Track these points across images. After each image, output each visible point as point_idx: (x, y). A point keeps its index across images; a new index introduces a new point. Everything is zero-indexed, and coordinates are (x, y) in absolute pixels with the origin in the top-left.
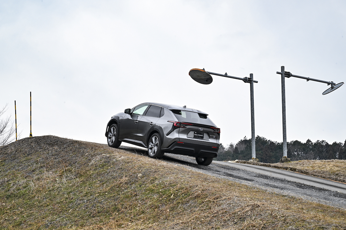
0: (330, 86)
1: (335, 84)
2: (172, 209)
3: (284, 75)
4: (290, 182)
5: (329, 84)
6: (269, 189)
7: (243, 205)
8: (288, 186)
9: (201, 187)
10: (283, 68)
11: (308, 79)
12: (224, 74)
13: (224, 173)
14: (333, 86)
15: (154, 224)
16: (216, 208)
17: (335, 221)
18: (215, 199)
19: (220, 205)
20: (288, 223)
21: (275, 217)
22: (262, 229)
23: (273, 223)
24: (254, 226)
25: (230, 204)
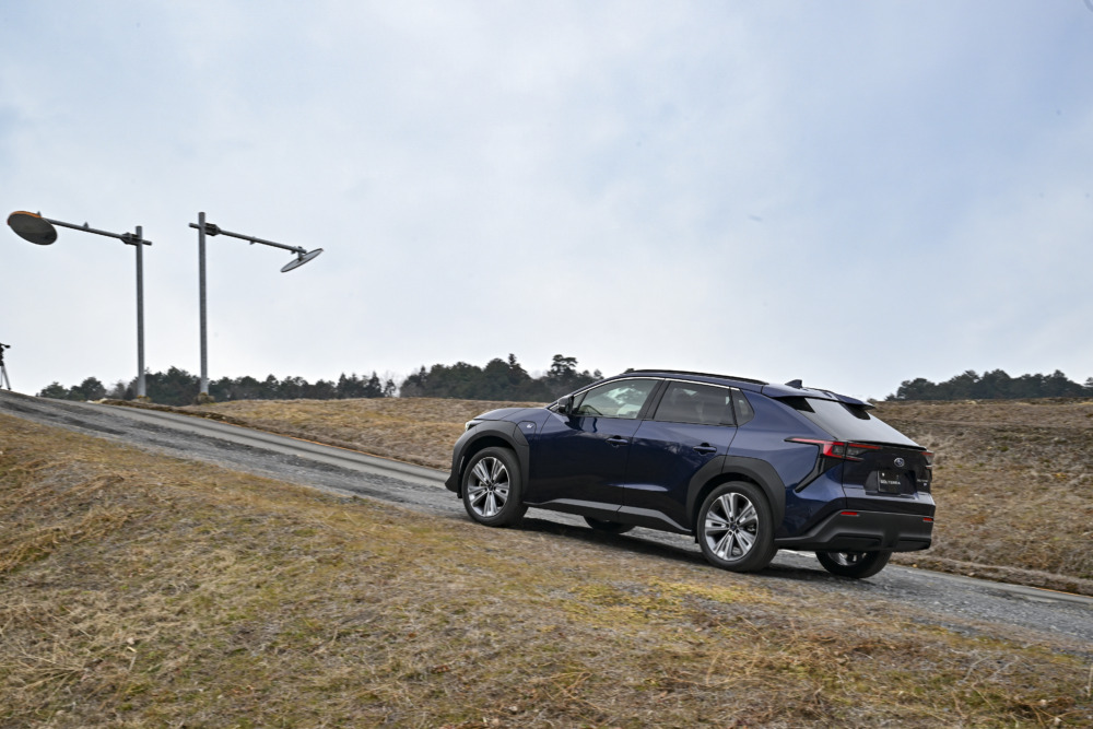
0: (296, 256)
1: (304, 252)
3: (203, 230)
4: (203, 437)
5: (293, 251)
7: (88, 476)
8: (198, 445)
10: (202, 215)
11: (253, 241)
14: (302, 256)
16: (34, 486)
17: (278, 507)
18: (30, 467)
19: (41, 480)
20: (178, 512)
21: (154, 501)
22: (123, 526)
23: (148, 513)
24: (108, 520)
25: (62, 476)
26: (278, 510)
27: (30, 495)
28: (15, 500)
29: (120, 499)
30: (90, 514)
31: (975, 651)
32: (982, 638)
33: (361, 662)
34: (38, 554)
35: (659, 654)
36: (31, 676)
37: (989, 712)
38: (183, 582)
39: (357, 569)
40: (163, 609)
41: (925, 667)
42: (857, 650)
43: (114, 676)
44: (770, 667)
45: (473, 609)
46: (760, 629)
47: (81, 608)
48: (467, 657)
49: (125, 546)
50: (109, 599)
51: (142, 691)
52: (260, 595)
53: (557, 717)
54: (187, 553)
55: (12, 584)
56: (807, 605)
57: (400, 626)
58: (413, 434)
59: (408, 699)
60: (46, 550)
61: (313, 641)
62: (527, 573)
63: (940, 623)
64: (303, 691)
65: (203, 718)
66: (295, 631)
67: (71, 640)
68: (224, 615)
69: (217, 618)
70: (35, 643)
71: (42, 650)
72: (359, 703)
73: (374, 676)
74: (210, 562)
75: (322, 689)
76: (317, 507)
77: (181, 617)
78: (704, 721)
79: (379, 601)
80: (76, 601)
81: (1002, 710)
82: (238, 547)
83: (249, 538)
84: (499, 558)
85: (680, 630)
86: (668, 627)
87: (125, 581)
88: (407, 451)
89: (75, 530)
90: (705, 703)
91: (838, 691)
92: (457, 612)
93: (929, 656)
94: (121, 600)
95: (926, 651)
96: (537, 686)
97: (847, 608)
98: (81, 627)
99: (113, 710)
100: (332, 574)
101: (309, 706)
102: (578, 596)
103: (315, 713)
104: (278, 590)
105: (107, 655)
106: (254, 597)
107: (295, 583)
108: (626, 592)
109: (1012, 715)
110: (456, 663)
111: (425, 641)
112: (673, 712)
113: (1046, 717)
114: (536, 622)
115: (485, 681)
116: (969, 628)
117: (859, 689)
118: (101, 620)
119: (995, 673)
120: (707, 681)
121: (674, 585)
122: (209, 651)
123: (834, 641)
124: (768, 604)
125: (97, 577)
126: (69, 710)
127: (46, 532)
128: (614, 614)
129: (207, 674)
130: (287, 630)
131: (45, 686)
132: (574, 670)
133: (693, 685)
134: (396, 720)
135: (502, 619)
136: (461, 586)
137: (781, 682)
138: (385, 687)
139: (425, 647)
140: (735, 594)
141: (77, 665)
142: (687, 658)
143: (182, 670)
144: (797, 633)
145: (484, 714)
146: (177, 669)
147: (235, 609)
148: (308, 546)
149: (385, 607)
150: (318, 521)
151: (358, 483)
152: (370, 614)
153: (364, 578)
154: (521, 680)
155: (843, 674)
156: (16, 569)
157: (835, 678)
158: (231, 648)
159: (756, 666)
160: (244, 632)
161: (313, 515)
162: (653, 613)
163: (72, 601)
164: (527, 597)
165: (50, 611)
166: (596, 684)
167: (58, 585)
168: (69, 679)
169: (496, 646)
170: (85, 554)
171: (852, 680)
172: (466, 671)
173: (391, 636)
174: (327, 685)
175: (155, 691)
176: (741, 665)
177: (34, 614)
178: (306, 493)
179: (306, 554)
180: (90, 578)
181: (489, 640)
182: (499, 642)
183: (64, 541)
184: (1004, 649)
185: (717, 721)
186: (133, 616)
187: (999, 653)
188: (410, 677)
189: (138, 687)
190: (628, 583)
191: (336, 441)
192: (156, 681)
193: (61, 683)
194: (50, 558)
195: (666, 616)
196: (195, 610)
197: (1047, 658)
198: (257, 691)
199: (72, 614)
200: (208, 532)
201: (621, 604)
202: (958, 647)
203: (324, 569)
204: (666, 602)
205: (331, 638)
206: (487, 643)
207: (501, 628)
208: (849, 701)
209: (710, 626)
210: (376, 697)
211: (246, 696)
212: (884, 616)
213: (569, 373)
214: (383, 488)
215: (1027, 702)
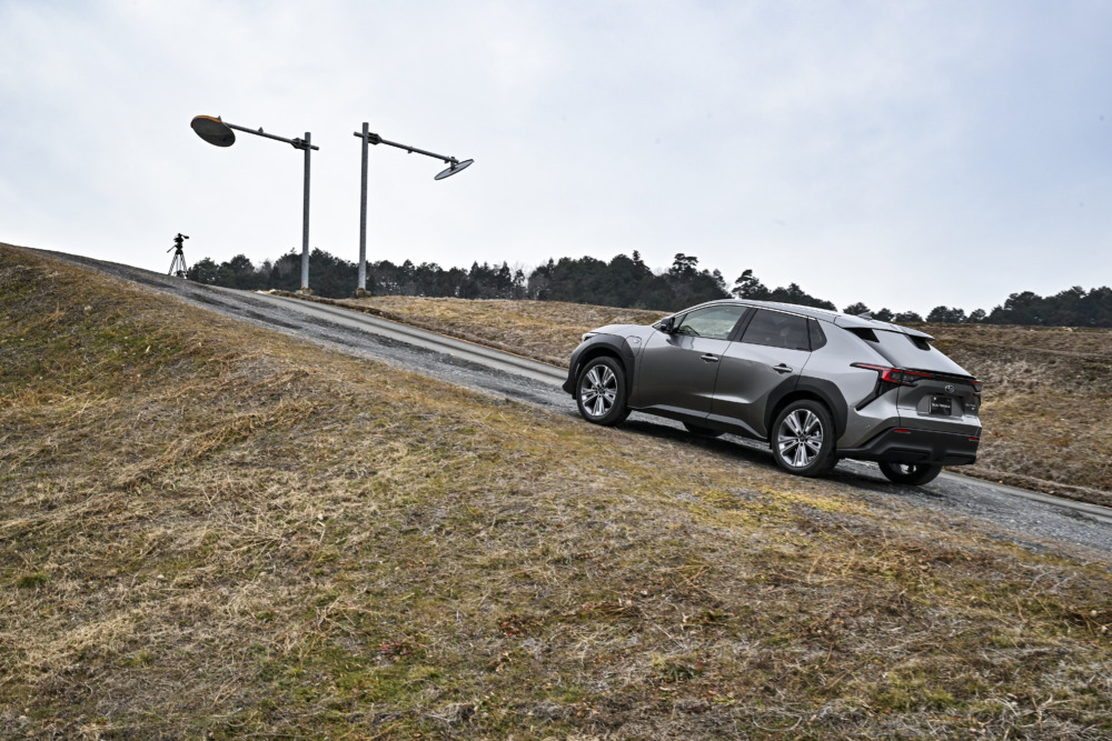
0: (449, 165)
1: (457, 162)
2: (147, 373)
3: (366, 138)
4: (367, 333)
5: (447, 160)
6: (328, 345)
7: (277, 370)
8: (364, 341)
9: (202, 336)
10: (365, 126)
11: (410, 150)
12: (257, 129)
13: (248, 312)
14: (454, 166)
15: (111, 399)
16: (229, 375)
17: (441, 406)
18: (227, 358)
19: (236, 370)
20: (357, 407)
21: (336, 395)
22: (310, 417)
23: (331, 406)
24: (297, 410)
25: (255, 368)
26: (443, 409)
27: (227, 384)
28: (215, 387)
29: (306, 392)
30: (281, 405)
31: (1040, 566)
32: (1047, 555)
33: (516, 546)
34: (236, 437)
35: (767, 554)
36: (238, 541)
37: (1046, 619)
38: (362, 469)
39: (513, 466)
40: (347, 491)
41: (996, 578)
42: (939, 559)
43: (307, 546)
44: (863, 570)
45: (611, 506)
46: (856, 537)
47: (276, 486)
48: (606, 547)
49: (311, 434)
50: (300, 480)
51: (331, 559)
52: (428, 484)
53: (681, 601)
54: (366, 443)
55: (216, 462)
56: (899, 518)
57: (549, 518)
58: (550, 336)
59: (555, 580)
60: (244, 433)
61: (475, 525)
62: (658, 477)
63: (1012, 539)
64: (467, 567)
65: (384, 586)
66: (460, 516)
67: (269, 513)
68: (399, 499)
69: (393, 501)
70: (239, 514)
71: (245, 520)
72: (514, 581)
73: (527, 559)
74: (386, 452)
75: (483, 567)
76: (475, 407)
77: (362, 498)
78: (805, 612)
79: (531, 494)
80: (272, 480)
81: (1058, 618)
82: (410, 440)
83: (419, 433)
84: (633, 462)
85: (787, 534)
86: (777, 530)
87: (314, 465)
88: (545, 351)
89: (268, 417)
90: (806, 597)
91: (920, 593)
92: (597, 508)
93: (1001, 568)
94: (310, 481)
95: (998, 563)
96: (664, 575)
97: (933, 522)
98: (279, 502)
99: (308, 574)
100: (491, 468)
101: (472, 580)
102: (701, 500)
103: (477, 587)
104: (444, 481)
105: (300, 528)
106: (424, 485)
107: (459, 475)
108: (743, 498)
109: (1065, 622)
110: (596, 551)
111: (570, 531)
112: (779, 603)
113: (1096, 626)
114: (665, 520)
115: (621, 568)
116: (1038, 545)
117: (937, 593)
118: (295, 498)
119: (1055, 586)
120: (808, 578)
121: (784, 494)
122: (387, 529)
123: (919, 551)
124: (864, 515)
125: (289, 459)
126: (270, 572)
127: (243, 418)
128: (731, 517)
129: (386, 549)
130: (453, 515)
131: (249, 550)
132: (696, 564)
133: (796, 581)
134: (545, 596)
135: (636, 516)
136: (601, 485)
137: (871, 583)
138: (536, 568)
139: (570, 537)
140: (838, 504)
141: (276, 534)
142: (793, 559)
143: (364, 544)
144: (888, 542)
145: (619, 596)
146: (361, 543)
147: (408, 494)
148: (470, 443)
149: (536, 500)
150: (477, 421)
151: (506, 384)
152: (523, 506)
153: (518, 474)
154: (651, 569)
155: (925, 579)
156: (219, 449)
157: (918, 583)
158: (405, 527)
159: (851, 568)
160: (415, 515)
161: (474, 415)
162: (765, 518)
163: (268, 480)
164: (657, 498)
165: (251, 487)
166: (714, 576)
167: (255, 465)
168: (270, 546)
169: (631, 539)
170: (278, 439)
171: (933, 585)
172: (605, 559)
173: (541, 525)
174: (487, 564)
175: (342, 561)
176: (838, 567)
177: (238, 489)
178: (465, 394)
179: (468, 450)
180: (282, 461)
181: (624, 534)
182: (634, 536)
183: (259, 426)
184: (1065, 565)
185: (815, 613)
186: (321, 496)
187: (1060, 568)
188: (557, 562)
189: (328, 556)
190: (744, 490)
191: (483, 340)
192: (343, 552)
193: (262, 550)
194: (248, 441)
195: (776, 521)
196: (374, 494)
197: (1102, 575)
198: (428, 565)
199: (269, 491)
200: (383, 426)
201: (737, 508)
202: (1025, 561)
203: (484, 464)
204: (776, 509)
205: (491, 524)
206: (622, 536)
207: (635, 524)
208: (928, 602)
209: (814, 531)
210: (528, 576)
211: (418, 569)
212: (965, 531)
213: (690, 271)
214: (528, 390)
215: (1080, 612)
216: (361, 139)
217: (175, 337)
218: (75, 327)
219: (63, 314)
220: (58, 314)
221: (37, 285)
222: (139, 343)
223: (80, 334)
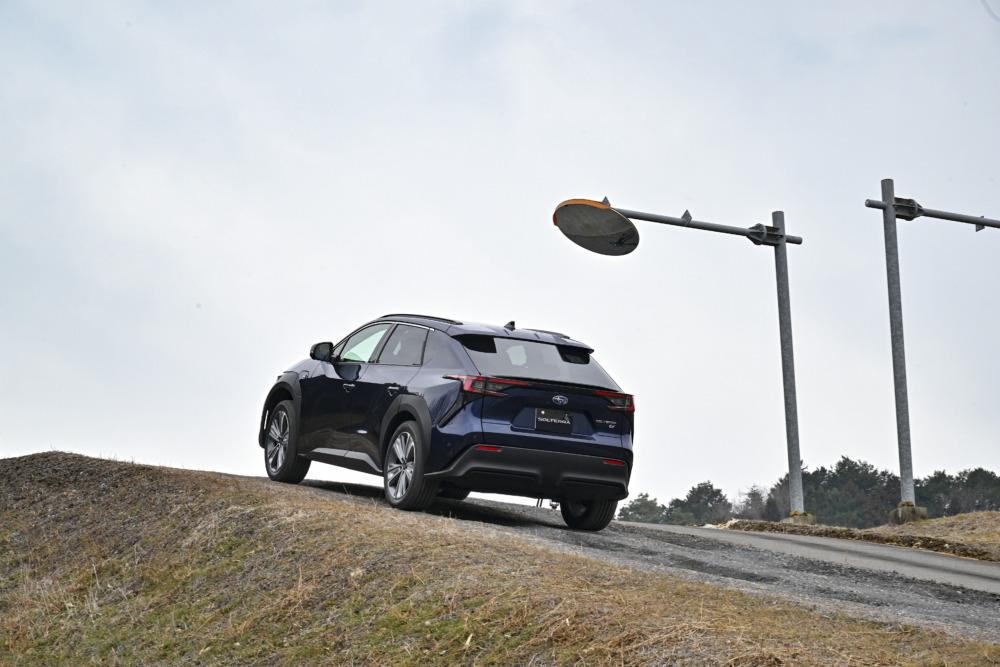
3: (891, 210)
4: (912, 581)
6: (826, 606)
9: (571, 606)
10: (887, 185)
11: (981, 225)
12: (678, 216)
13: (673, 557)
216: (881, 211)
217: (521, 613)
218: (333, 612)
219: (310, 588)
220: (302, 590)
221: (264, 539)
222: (450, 629)
223: (344, 624)
